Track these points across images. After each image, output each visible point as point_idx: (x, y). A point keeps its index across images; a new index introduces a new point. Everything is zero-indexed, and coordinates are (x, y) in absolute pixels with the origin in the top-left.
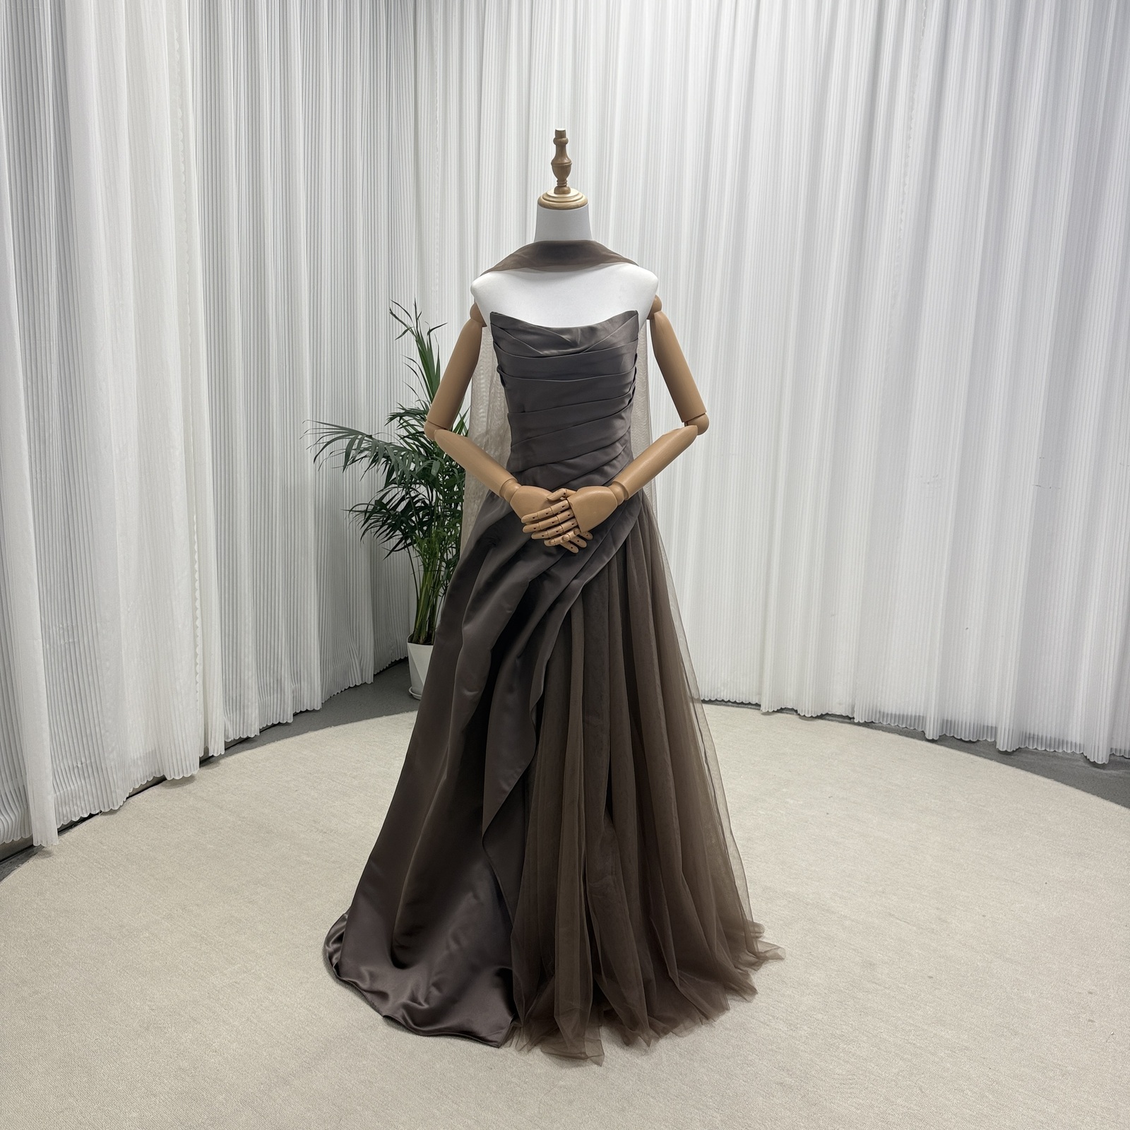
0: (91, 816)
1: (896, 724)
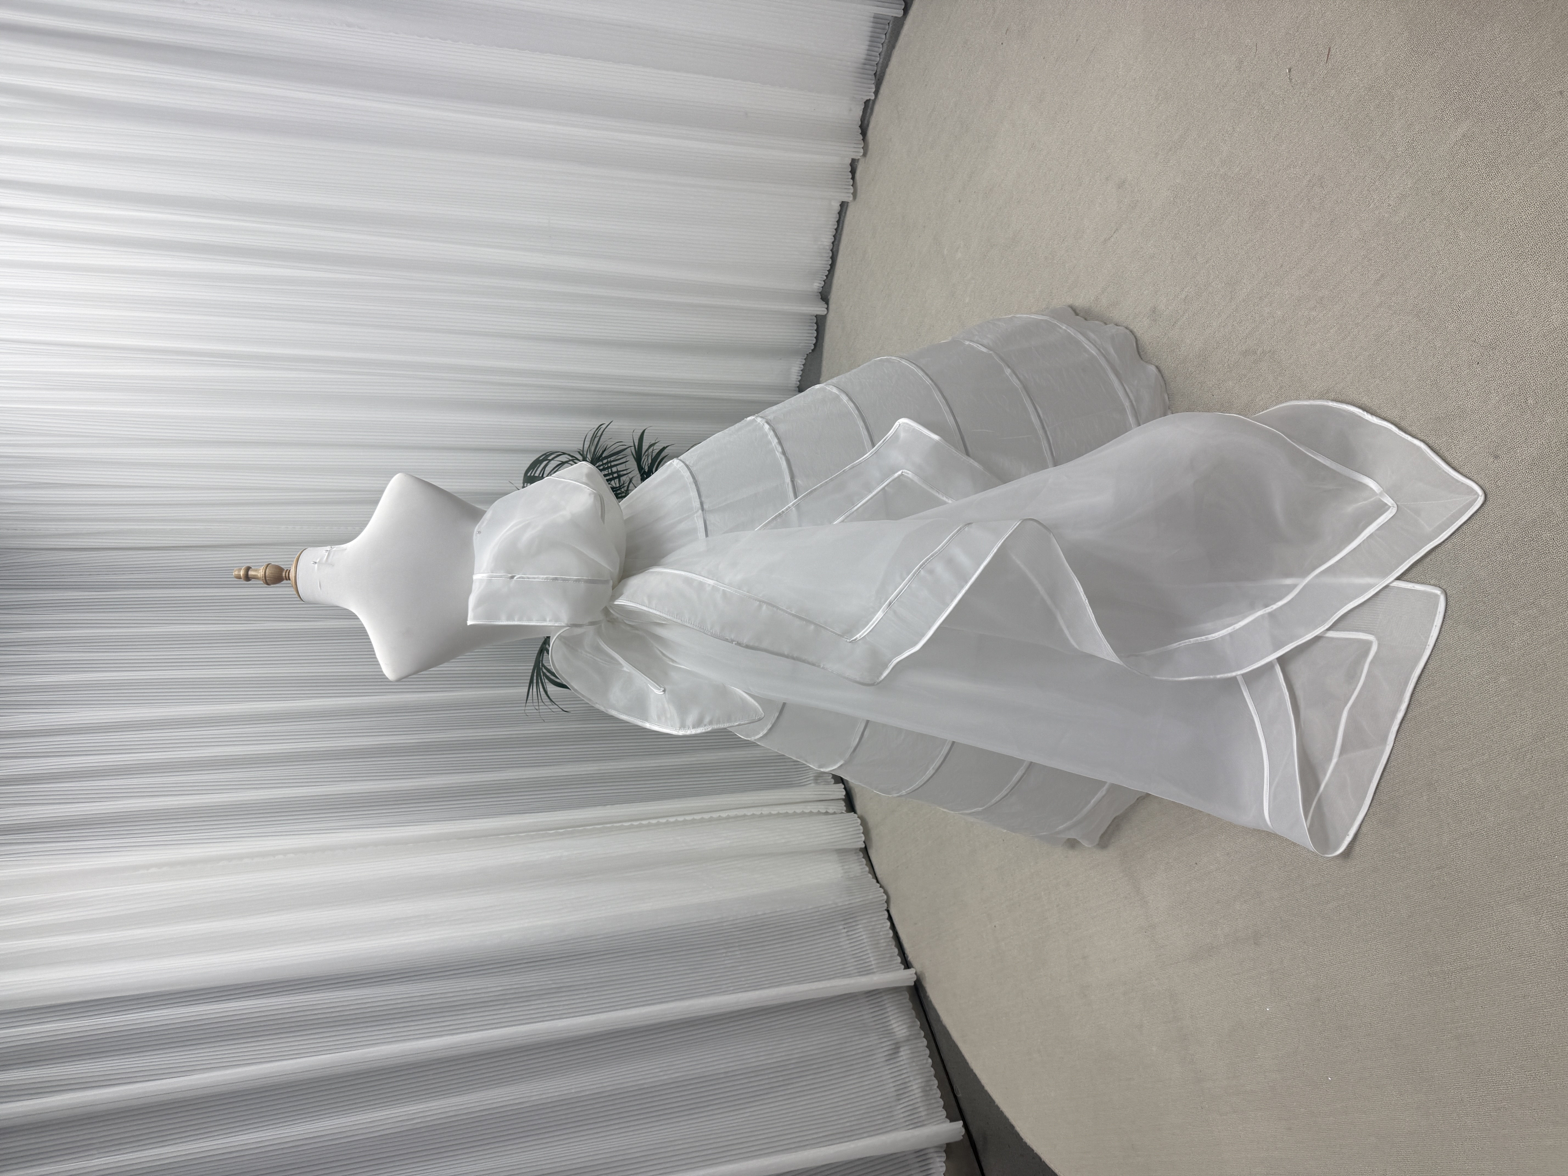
0: (890, 918)
1: (881, 46)
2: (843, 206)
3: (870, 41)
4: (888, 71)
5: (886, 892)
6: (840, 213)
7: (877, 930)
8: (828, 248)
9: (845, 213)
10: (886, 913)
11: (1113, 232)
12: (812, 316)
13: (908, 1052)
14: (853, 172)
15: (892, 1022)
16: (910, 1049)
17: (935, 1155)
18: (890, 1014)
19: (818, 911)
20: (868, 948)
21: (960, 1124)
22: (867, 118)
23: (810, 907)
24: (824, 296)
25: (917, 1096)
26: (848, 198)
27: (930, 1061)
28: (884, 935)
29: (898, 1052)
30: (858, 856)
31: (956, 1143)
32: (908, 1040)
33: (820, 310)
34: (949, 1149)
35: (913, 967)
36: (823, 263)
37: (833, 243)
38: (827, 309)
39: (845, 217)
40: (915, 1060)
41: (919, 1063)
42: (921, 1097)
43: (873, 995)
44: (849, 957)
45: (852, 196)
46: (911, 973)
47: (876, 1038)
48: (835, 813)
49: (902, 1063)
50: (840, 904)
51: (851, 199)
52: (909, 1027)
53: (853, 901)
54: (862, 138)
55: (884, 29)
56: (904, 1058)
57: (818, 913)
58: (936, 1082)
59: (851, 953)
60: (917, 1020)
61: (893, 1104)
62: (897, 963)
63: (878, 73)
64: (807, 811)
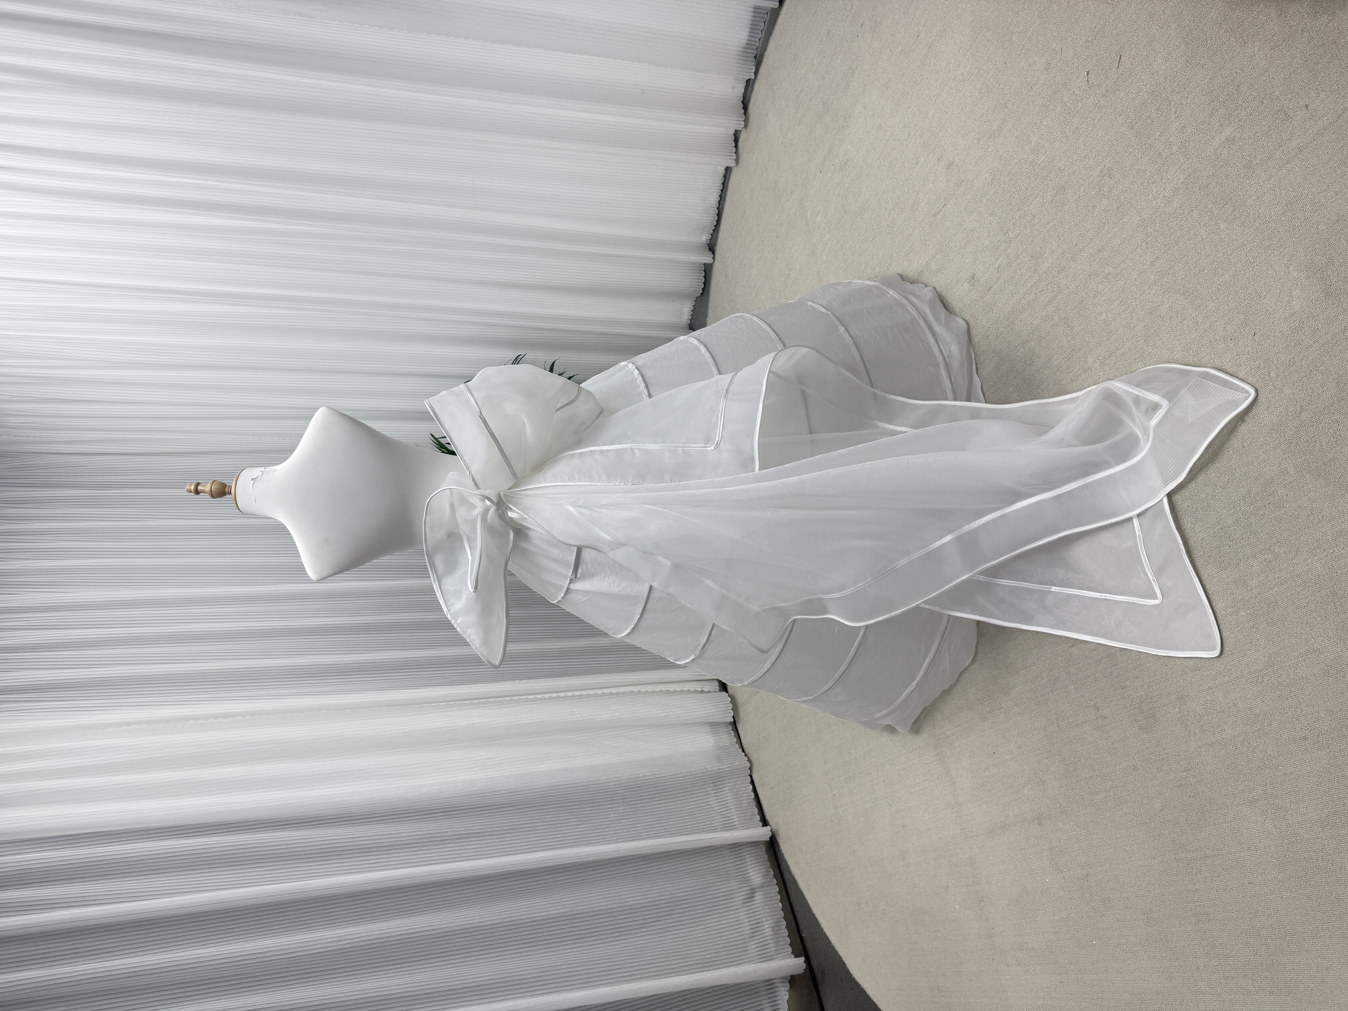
0: (752, 782)
1: (760, 33)
2: (728, 170)
3: (751, 28)
4: (767, 54)
5: (749, 760)
6: (725, 176)
7: (741, 792)
8: (714, 206)
9: (729, 176)
10: (749, 778)
11: (942, 205)
12: (701, 264)
13: (762, 897)
14: (736, 141)
15: (750, 871)
16: (763, 894)
17: (781, 985)
18: (748, 864)
19: (691, 775)
20: (732, 807)
21: (802, 959)
22: (748, 95)
23: (684, 772)
24: (711, 247)
25: (767, 934)
26: (731, 163)
27: (780, 905)
28: (746, 796)
29: (753, 897)
30: (727, 728)
31: (799, 975)
32: (762, 887)
33: (707, 259)
34: (793, 980)
35: (770, 826)
36: (711, 219)
37: (719, 202)
38: (714, 258)
39: (729, 179)
40: (768, 904)
41: (771, 906)
42: (772, 935)
43: (735, 847)
44: (716, 815)
45: (734, 162)
46: (767, 830)
47: (736, 884)
48: (709, 692)
49: (757, 906)
50: (709, 770)
51: (734, 164)
52: (763, 876)
53: (721, 767)
54: (743, 112)
55: (763, 18)
56: (758, 901)
57: (691, 777)
58: (785, 923)
59: (718, 811)
60: (771, 870)
61: (747, 940)
62: (757, 821)
63: (758, 56)
64: (686, 689)
